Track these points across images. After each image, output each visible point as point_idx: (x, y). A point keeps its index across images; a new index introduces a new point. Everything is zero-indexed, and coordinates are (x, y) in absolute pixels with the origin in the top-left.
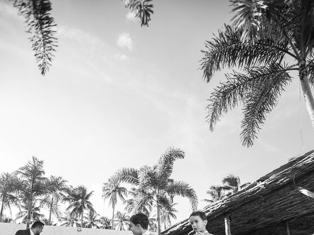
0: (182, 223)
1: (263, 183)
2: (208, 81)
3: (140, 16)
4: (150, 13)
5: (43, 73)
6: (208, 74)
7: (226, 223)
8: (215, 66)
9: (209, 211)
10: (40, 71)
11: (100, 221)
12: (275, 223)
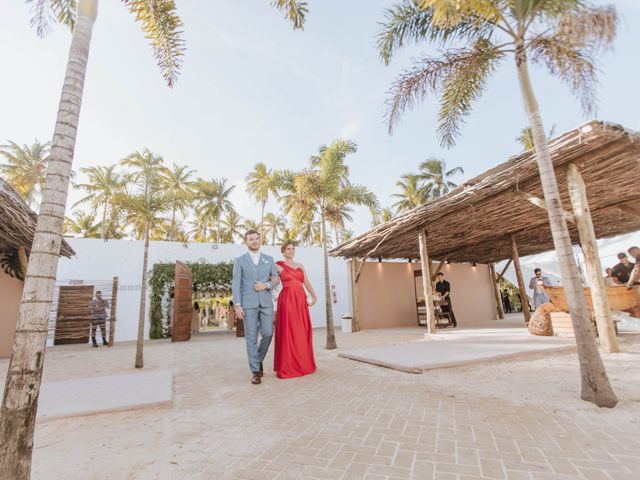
1: (473, 188)
2: (387, 62)
3: (292, 17)
4: (304, 12)
5: (170, 84)
6: (386, 56)
7: (420, 241)
8: (396, 43)
9: (395, 224)
10: (167, 83)
11: (243, 226)
12: (495, 236)
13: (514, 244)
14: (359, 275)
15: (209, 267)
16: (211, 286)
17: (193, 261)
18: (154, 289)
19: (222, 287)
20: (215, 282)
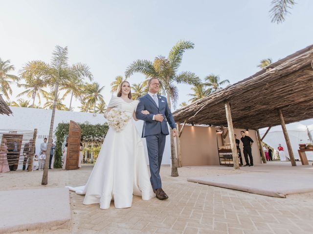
0: (183, 109)
1: (274, 69)
7: (226, 109)
9: (211, 98)
12: (268, 110)
13: (282, 115)
14: (181, 133)
15: (90, 126)
16: (92, 138)
17: (82, 123)
18: (58, 138)
19: (97, 138)
20: (94, 135)
